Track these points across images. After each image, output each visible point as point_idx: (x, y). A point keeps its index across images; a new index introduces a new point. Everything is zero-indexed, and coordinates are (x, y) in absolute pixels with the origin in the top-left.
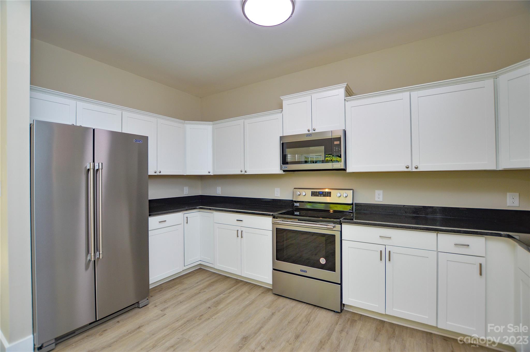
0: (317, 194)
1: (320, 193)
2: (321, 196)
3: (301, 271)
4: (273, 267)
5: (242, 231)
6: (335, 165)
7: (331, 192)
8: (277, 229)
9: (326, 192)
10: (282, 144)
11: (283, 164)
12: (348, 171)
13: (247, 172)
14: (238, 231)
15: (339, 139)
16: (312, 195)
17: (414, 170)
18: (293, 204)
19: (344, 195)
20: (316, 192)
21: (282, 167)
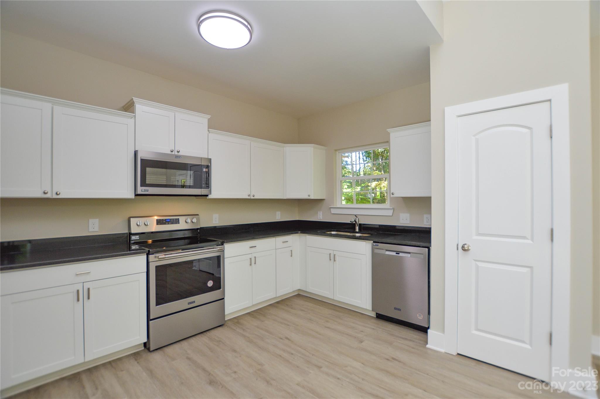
0: (164, 222)
1: (167, 220)
2: (168, 224)
3: (189, 303)
4: (151, 318)
5: (89, 289)
6: (203, 191)
7: (179, 219)
8: (157, 267)
9: (173, 219)
10: (142, 160)
11: (141, 186)
12: (210, 197)
13: (60, 194)
14: (78, 291)
15: (208, 167)
16: (157, 224)
17: (252, 198)
18: (130, 238)
19: (193, 221)
20: (163, 219)
21: (141, 190)
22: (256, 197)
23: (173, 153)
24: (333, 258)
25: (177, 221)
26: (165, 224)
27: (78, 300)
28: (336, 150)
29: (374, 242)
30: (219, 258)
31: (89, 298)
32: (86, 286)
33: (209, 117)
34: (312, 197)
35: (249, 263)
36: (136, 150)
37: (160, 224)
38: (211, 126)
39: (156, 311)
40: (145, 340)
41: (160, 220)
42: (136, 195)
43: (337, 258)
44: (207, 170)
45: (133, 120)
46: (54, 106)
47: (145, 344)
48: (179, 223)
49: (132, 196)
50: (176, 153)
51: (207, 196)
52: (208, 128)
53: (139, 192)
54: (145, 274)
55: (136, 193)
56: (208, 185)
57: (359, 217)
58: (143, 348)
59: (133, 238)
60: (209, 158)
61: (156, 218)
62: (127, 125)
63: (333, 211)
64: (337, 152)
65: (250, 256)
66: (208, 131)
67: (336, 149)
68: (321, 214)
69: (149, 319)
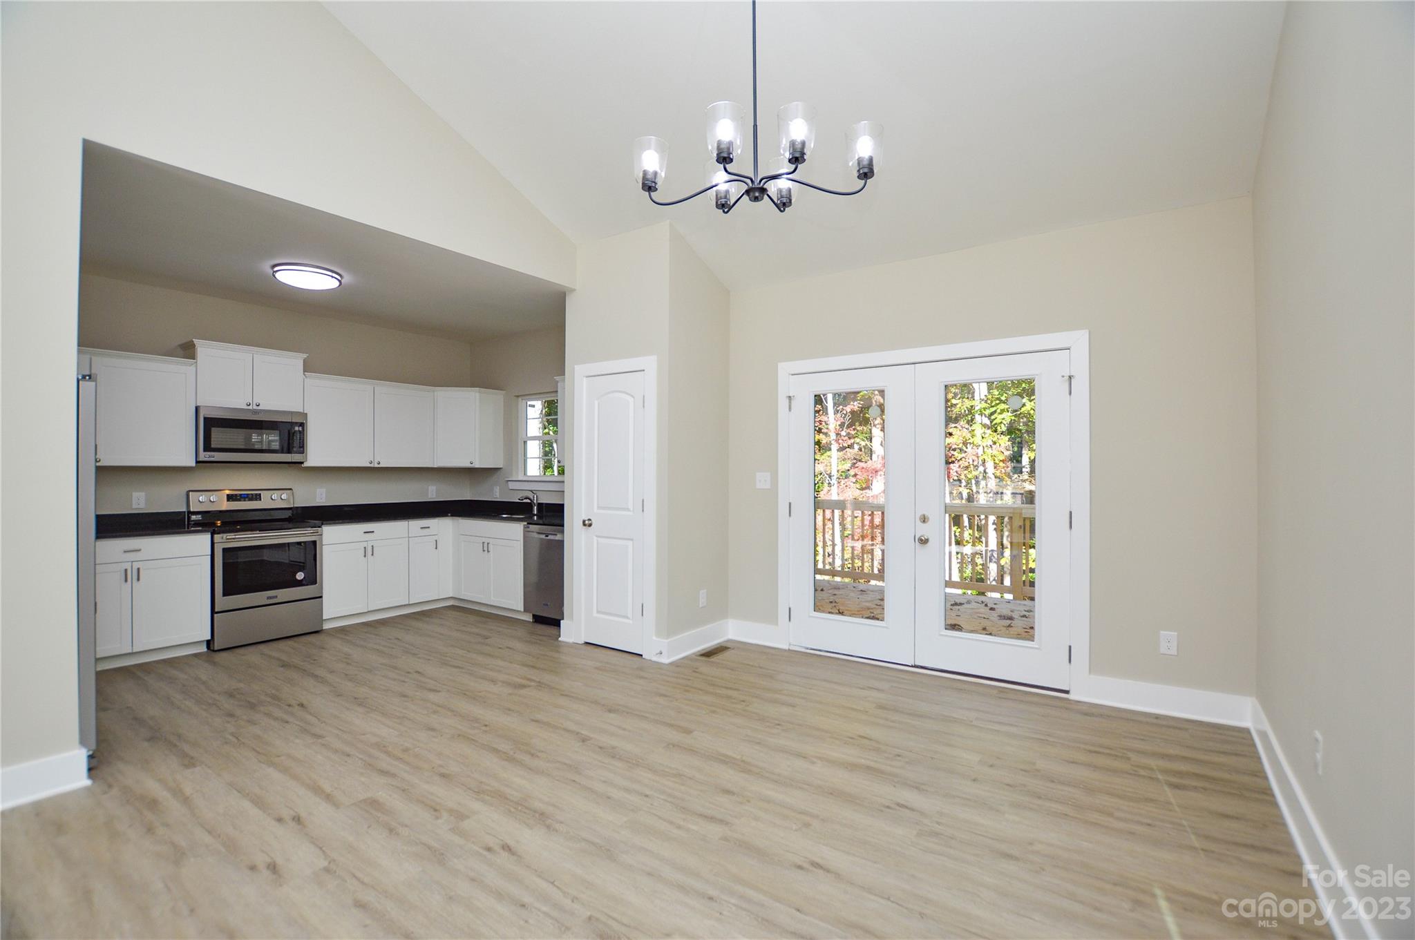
0: (239, 497)
1: (242, 496)
2: (245, 501)
3: (269, 598)
4: (216, 610)
5: (138, 569)
6: (296, 457)
7: (260, 494)
8: (224, 550)
9: (252, 494)
10: (205, 418)
11: (205, 451)
12: (306, 465)
13: (100, 460)
14: (126, 570)
15: (302, 425)
16: (228, 500)
17: (376, 466)
18: (189, 518)
19: (283, 497)
20: (236, 495)
21: (204, 456)
22: (382, 465)
23: (250, 407)
24: (486, 548)
25: (257, 497)
26: (239, 500)
27: (126, 581)
28: (518, 396)
29: (528, 524)
30: (314, 543)
31: (138, 579)
32: (136, 566)
33: (305, 356)
34: (477, 466)
35: (364, 554)
36: (198, 405)
37: (233, 501)
38: (307, 368)
39: (223, 602)
40: (209, 638)
41: (232, 495)
42: (197, 462)
43: (491, 547)
44: (300, 429)
45: (193, 368)
46: (93, 357)
47: (208, 642)
48: (261, 500)
49: (193, 464)
50: (255, 407)
51: (302, 463)
52: (304, 372)
53: (202, 458)
54: (209, 557)
55: (198, 460)
56: (302, 448)
57: (538, 493)
58: (206, 650)
59: (193, 517)
60: (305, 412)
61: (228, 492)
62: (186, 374)
63: (511, 486)
64: (520, 399)
65: (365, 544)
66: (304, 374)
67: (517, 394)
68: (498, 490)
69: (213, 612)
